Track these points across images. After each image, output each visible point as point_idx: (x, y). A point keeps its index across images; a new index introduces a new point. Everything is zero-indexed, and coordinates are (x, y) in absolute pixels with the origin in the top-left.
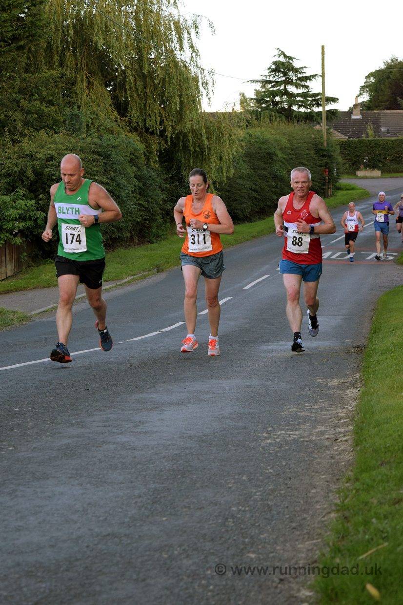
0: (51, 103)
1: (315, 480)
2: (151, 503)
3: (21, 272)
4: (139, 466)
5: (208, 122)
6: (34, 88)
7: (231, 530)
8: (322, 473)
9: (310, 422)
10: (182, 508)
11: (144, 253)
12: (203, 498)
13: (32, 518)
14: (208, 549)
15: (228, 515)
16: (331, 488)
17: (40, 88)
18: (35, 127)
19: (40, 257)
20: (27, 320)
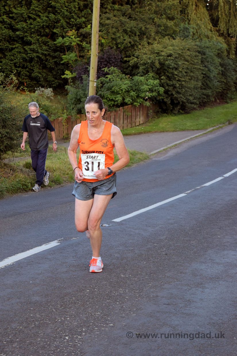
3: (149, 121)
6: (163, 11)
11: (222, 110)
17: (167, 11)
18: (162, 35)
19: (160, 112)
20: (148, 159)
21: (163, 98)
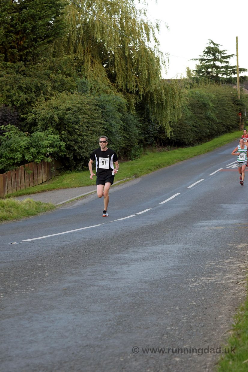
0: (69, 75)
1: (222, 309)
2: (116, 325)
3: (51, 179)
4: (111, 301)
5: (166, 85)
6: (59, 66)
7: (166, 342)
8: (227, 305)
9: (222, 271)
10: (135, 328)
11: (127, 166)
12: (149, 321)
13: (40, 335)
14: (149, 355)
15: (164, 332)
16: (232, 315)
17: (62, 66)
18: (59, 90)
19: (63, 170)
20: (54, 209)
21: (65, 154)
